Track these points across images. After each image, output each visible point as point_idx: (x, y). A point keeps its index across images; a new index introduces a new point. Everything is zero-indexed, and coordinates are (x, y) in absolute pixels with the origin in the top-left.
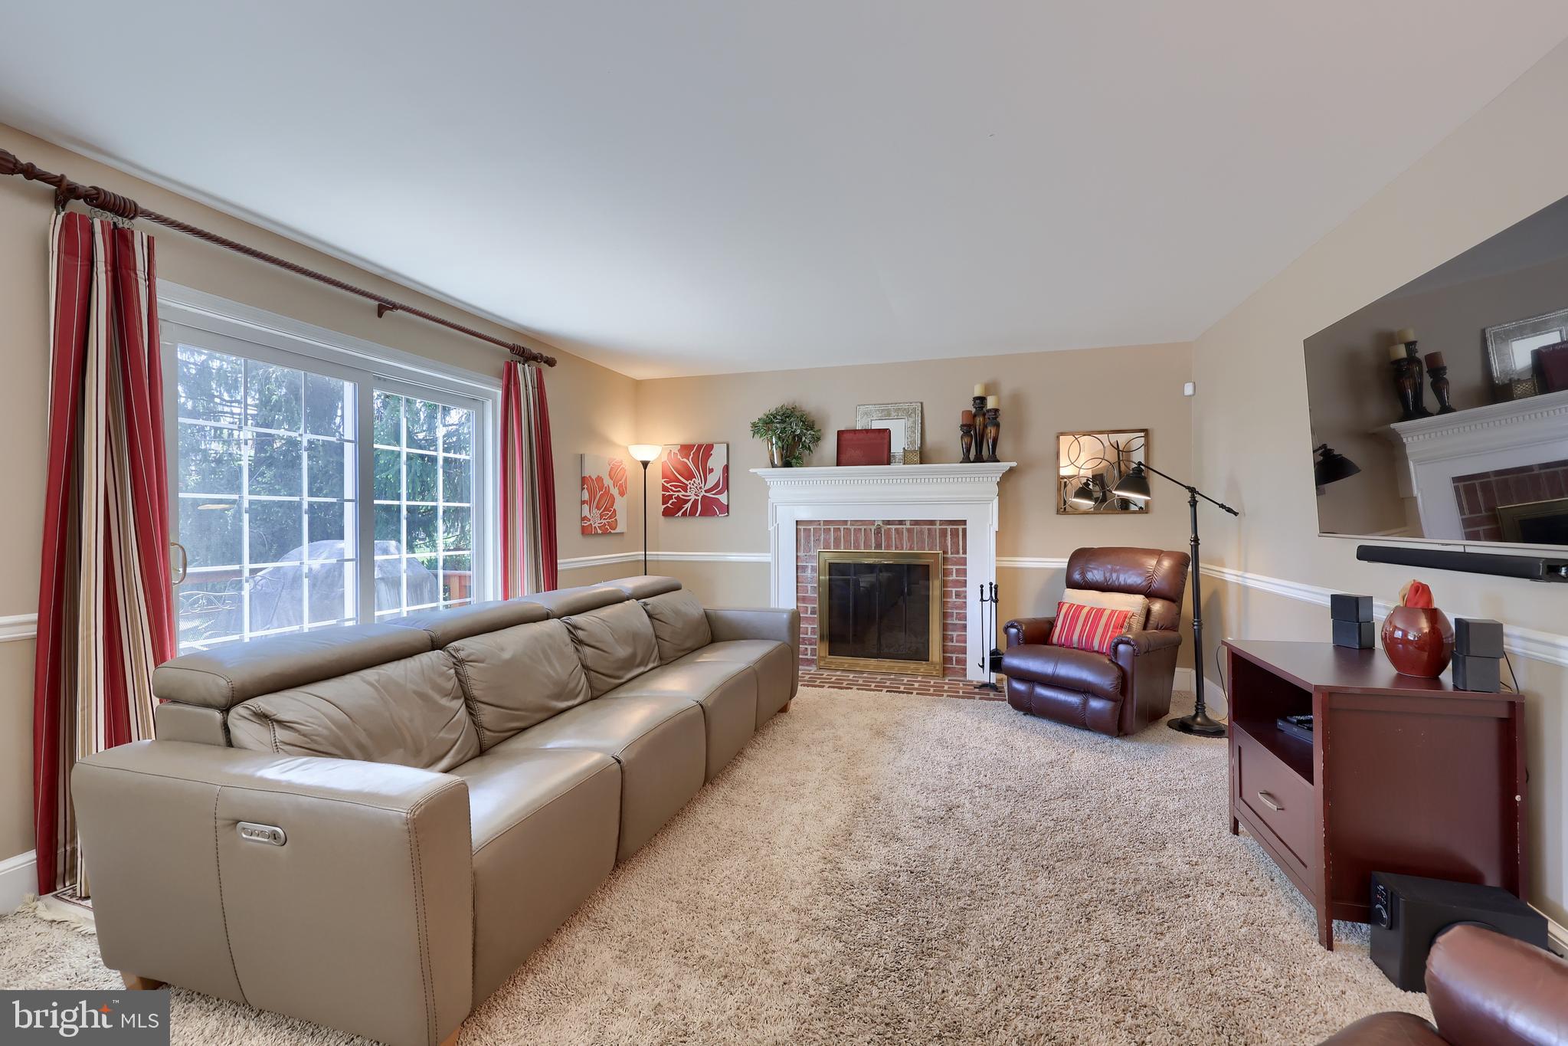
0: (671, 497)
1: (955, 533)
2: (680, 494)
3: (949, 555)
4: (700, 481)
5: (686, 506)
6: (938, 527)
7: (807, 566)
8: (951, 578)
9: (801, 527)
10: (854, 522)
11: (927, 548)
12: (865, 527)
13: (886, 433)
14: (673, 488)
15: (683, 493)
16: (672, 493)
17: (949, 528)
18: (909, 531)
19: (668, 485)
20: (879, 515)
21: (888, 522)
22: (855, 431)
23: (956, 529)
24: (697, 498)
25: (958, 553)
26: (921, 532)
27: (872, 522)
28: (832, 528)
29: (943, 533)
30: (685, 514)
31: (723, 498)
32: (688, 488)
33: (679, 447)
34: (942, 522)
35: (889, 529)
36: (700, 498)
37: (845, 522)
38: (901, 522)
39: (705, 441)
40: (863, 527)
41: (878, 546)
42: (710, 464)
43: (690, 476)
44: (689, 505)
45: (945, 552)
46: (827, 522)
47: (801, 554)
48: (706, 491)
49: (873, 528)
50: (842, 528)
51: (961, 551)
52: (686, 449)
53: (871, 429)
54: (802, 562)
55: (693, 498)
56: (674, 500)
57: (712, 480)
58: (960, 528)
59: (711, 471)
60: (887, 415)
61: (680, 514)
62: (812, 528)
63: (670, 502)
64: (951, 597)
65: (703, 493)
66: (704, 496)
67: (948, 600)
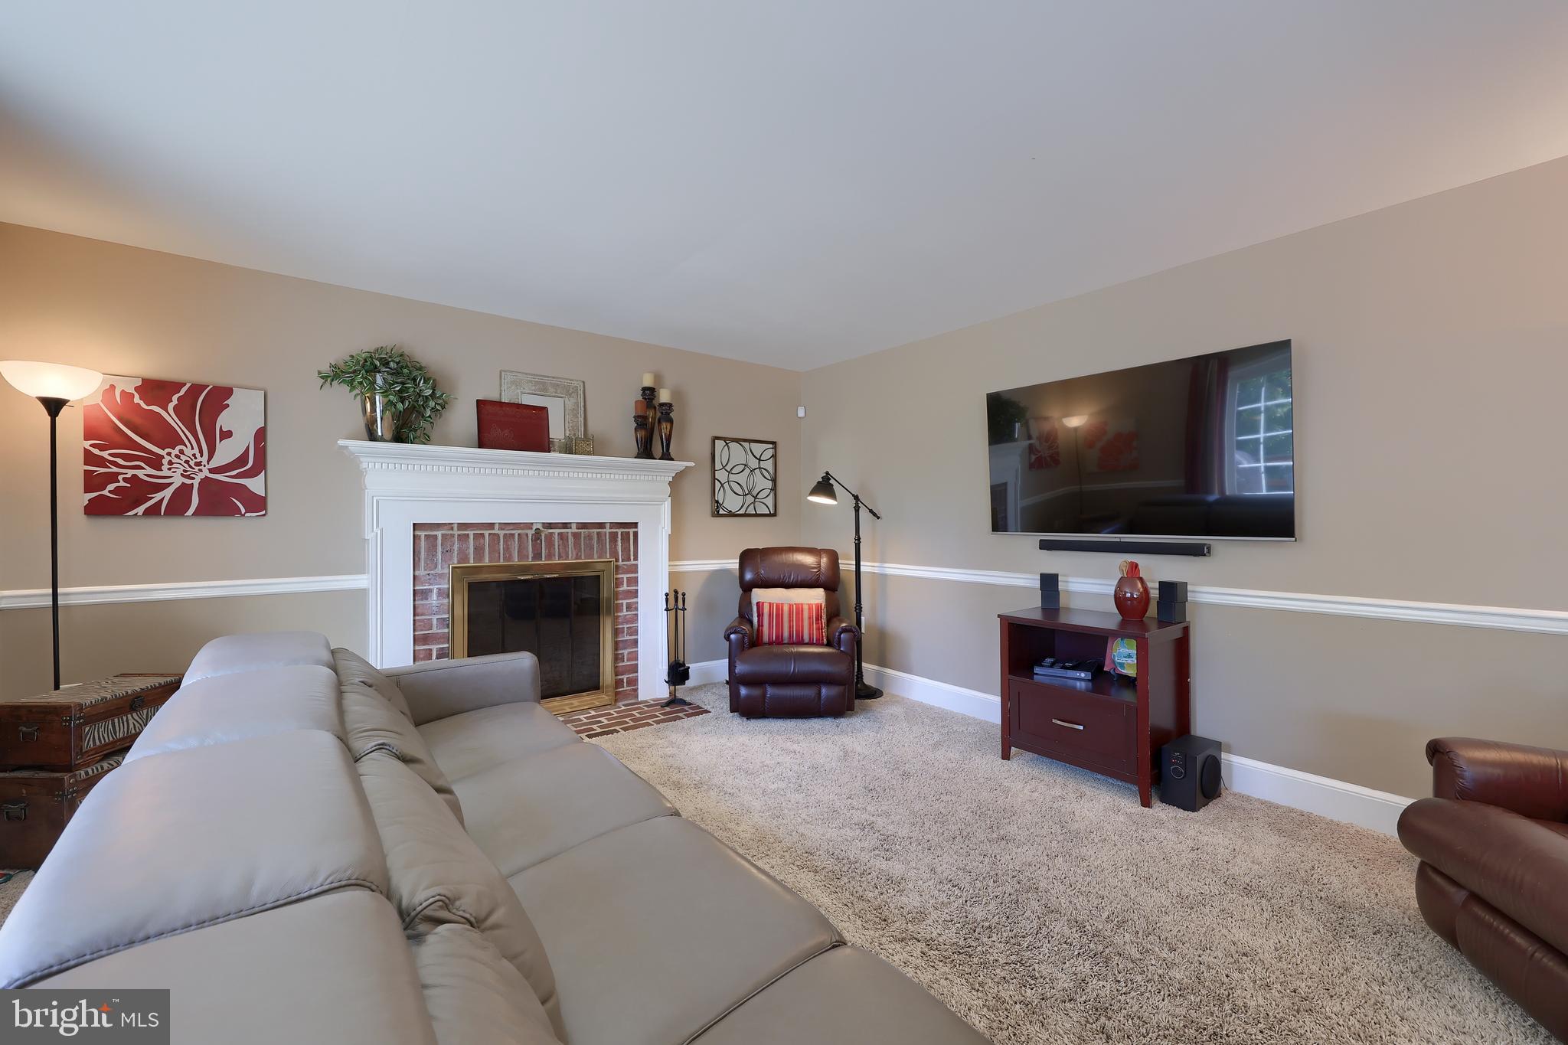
0: (113, 478)
1: (625, 537)
2: (140, 473)
3: (620, 563)
4: (196, 451)
5: (158, 497)
6: (608, 530)
7: (431, 591)
8: (621, 589)
9: (422, 534)
10: (504, 526)
11: (596, 556)
12: (519, 532)
13: (542, 411)
14: (120, 461)
15: (150, 471)
16: (115, 469)
17: (619, 531)
18: (575, 535)
19: (105, 454)
20: (538, 515)
21: (550, 526)
22: (500, 404)
23: (627, 531)
24: (188, 482)
25: (629, 560)
26: (589, 537)
27: (529, 525)
28: (471, 533)
29: (614, 536)
30: (153, 512)
31: (255, 485)
32: (165, 461)
33: (140, 383)
34: (614, 525)
35: (551, 533)
36: (196, 483)
37: (491, 526)
38: (566, 525)
39: (213, 377)
40: (516, 532)
41: (537, 555)
42: (224, 421)
43: (171, 439)
44: (167, 494)
45: (617, 560)
46: (463, 526)
47: (421, 572)
48: (211, 471)
49: (530, 533)
50: (486, 533)
51: (632, 558)
52: (155, 389)
53: (521, 404)
54: (422, 584)
55: (178, 481)
56: (122, 484)
57: (226, 452)
58: (631, 531)
59: (227, 435)
60: (542, 389)
61: (140, 510)
62: (439, 534)
63: (111, 487)
64: (622, 611)
65: (206, 473)
66: (205, 482)
67: (619, 614)
